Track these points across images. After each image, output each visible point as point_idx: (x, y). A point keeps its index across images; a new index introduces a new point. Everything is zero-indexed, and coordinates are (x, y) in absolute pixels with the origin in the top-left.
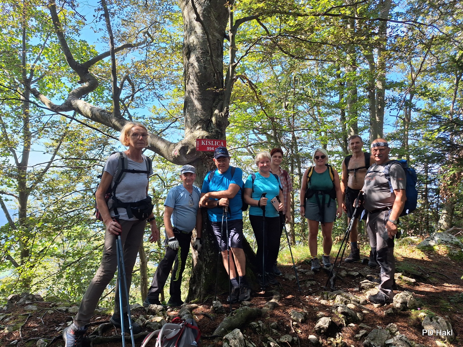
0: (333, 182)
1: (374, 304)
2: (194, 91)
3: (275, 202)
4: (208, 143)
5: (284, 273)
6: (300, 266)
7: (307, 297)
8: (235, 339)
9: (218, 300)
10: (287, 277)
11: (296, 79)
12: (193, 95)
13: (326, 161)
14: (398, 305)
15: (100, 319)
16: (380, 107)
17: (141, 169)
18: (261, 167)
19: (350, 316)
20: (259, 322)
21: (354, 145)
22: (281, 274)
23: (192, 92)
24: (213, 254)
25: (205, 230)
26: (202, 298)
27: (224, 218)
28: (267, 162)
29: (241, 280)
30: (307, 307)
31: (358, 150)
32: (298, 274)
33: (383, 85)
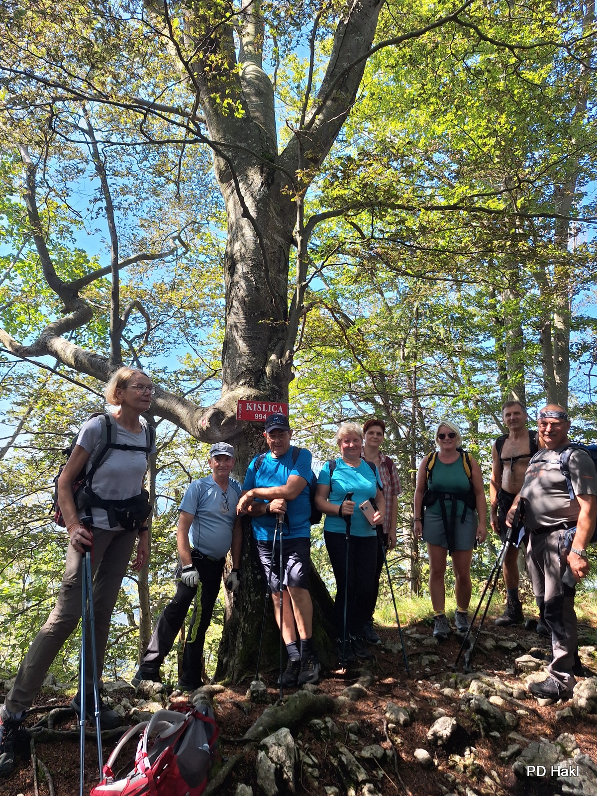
0: (469, 479)
1: (539, 699)
2: (239, 325)
3: (367, 508)
4: (257, 407)
5: (384, 640)
6: (414, 629)
7: (420, 682)
8: (280, 745)
9: (262, 680)
10: (388, 646)
11: (420, 311)
12: (237, 331)
13: (458, 443)
14: (582, 702)
15: (55, 702)
16: (560, 359)
17: (136, 444)
18: (345, 449)
19: (492, 718)
20: (327, 719)
21: (512, 417)
22: (379, 642)
23: (236, 326)
24: (258, 599)
25: (247, 555)
26: (235, 677)
27: (278, 533)
28: (355, 440)
29: (303, 645)
30: (417, 698)
31: (517, 426)
32: (409, 643)
33: (564, 322)
